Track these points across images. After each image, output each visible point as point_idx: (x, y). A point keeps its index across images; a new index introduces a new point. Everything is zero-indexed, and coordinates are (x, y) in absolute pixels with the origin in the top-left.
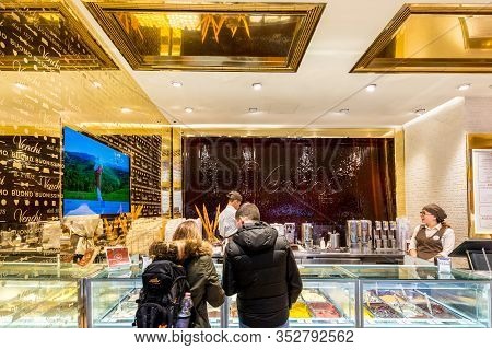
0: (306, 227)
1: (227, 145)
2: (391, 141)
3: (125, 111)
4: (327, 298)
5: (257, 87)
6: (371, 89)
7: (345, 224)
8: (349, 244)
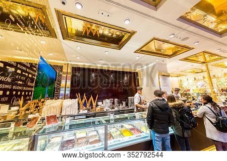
0: (116, 100)
1: (86, 71)
2: (137, 73)
3: (51, 54)
4: (133, 126)
5: (107, 53)
6: (138, 58)
7: (127, 98)
8: (129, 105)
